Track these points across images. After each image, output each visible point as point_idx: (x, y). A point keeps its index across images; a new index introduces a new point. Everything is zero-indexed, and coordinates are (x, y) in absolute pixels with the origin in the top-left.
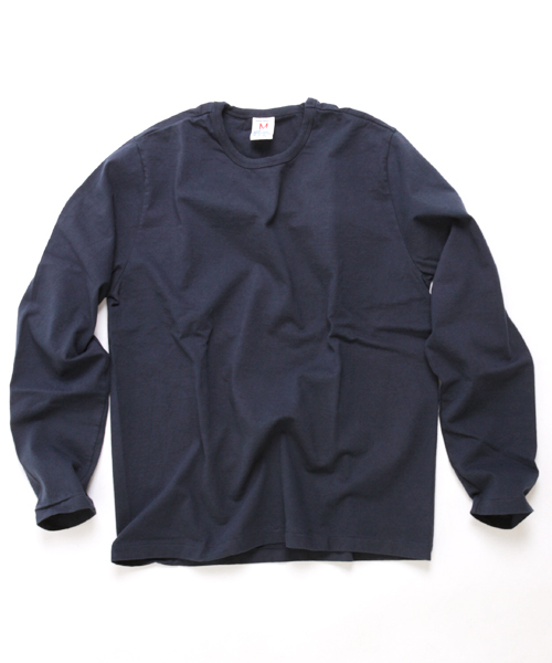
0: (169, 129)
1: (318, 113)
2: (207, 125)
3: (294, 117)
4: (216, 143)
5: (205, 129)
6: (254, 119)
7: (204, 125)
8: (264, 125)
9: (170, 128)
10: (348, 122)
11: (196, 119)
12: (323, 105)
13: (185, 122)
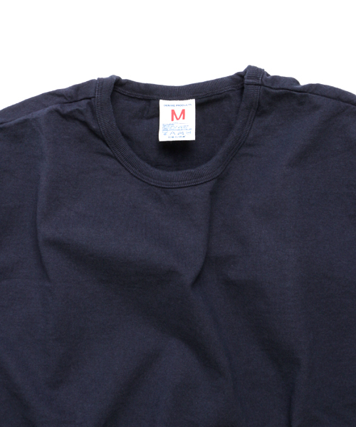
0: (24, 123)
1: (267, 93)
2: (88, 117)
3: (227, 97)
4: (100, 142)
5: (85, 123)
6: (162, 103)
7: (82, 118)
8: (178, 113)
9: (26, 121)
10: (316, 107)
11: (68, 109)
12: (276, 79)
13: (51, 112)
